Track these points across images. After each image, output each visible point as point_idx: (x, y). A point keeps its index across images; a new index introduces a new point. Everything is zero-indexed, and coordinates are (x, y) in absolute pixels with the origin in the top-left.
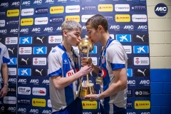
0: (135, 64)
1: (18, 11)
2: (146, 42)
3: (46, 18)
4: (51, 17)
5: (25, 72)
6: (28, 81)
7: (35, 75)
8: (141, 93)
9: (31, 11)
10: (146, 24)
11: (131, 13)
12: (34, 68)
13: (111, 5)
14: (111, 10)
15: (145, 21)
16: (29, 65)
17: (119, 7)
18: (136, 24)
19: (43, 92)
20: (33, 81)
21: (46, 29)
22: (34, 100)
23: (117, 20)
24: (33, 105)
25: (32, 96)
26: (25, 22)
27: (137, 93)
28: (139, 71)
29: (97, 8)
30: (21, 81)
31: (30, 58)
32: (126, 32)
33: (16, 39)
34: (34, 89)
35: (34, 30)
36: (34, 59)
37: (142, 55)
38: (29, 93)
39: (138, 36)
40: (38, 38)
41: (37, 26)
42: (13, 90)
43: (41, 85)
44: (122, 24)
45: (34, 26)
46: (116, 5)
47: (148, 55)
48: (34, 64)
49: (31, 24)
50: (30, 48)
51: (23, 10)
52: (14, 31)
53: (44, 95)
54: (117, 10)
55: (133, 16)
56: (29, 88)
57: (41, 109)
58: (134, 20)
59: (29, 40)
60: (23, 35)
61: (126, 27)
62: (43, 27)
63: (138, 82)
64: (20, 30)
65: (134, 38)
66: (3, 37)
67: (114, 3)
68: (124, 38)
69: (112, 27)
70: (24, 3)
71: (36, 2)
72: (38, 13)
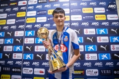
0: (112, 50)
1: (25, 13)
3: (45, 18)
6: (31, 63)
9: (34, 13)
10: (118, 21)
13: (92, 9)
14: (92, 12)
15: (117, 19)
17: (97, 10)
18: (111, 22)
21: (45, 25)
22: (35, 78)
25: (33, 75)
28: (115, 55)
29: (82, 10)
30: (26, 63)
31: (33, 46)
32: (104, 27)
35: (36, 26)
36: (36, 47)
38: (32, 73)
39: (112, 30)
41: (39, 23)
42: (19, 70)
43: (41, 66)
44: (101, 22)
45: (36, 23)
46: (95, 9)
48: (36, 51)
49: (34, 21)
53: (44, 74)
54: (96, 12)
55: (108, 16)
56: (32, 69)
59: (32, 33)
60: (27, 30)
61: (103, 24)
62: (42, 24)
64: (26, 26)
66: (13, 31)
67: (93, 7)
68: (102, 31)
69: (93, 24)
70: (29, 8)
71: (37, 7)
72: (39, 14)
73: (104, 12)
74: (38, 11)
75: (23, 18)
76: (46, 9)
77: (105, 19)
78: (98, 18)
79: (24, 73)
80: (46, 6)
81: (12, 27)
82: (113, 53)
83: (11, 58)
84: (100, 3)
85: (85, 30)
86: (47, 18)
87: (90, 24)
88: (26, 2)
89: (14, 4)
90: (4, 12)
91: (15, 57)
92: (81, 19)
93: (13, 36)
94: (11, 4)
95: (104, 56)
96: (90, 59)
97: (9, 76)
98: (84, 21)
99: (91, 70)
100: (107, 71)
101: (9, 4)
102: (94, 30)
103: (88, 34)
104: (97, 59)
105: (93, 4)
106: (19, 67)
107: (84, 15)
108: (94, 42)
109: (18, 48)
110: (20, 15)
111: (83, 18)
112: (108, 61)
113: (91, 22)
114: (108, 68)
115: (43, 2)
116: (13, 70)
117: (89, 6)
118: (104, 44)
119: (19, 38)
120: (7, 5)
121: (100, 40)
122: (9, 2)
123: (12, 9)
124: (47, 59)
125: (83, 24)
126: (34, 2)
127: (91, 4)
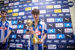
0: (66, 32)
2: (70, 21)
5: (13, 36)
6: (15, 41)
7: (18, 38)
8: (70, 47)
9: (17, 10)
10: (69, 13)
12: (17, 34)
13: (52, 6)
14: (52, 8)
15: (69, 12)
18: (65, 13)
19: (21, 46)
21: (23, 17)
23: (55, 12)
25: (16, 48)
26: (15, 15)
27: (68, 47)
29: (46, 7)
32: (60, 17)
36: (18, 30)
37: (69, 27)
38: (15, 47)
39: (66, 19)
40: (20, 21)
41: (20, 16)
43: (20, 43)
44: (58, 14)
45: (18, 16)
47: (71, 28)
48: (18, 33)
49: (17, 15)
50: (16, 26)
51: (14, 10)
52: (10, 18)
54: (55, 8)
58: (63, 12)
59: (16, 22)
60: (13, 20)
61: (60, 15)
62: (22, 16)
63: (68, 41)
67: (53, 5)
69: (53, 15)
70: (15, 7)
71: (19, 6)
72: (20, 11)
73: (60, 7)
74: (20, 9)
75: (11, 13)
76: (24, 8)
77: (61, 12)
79: (10, 46)
80: (24, 6)
82: (66, 34)
84: (58, 2)
85: (48, 19)
86: (25, 13)
87: (51, 15)
88: (13, 4)
89: (6, 5)
92: (45, 13)
94: (5, 5)
95: (60, 36)
96: (51, 38)
98: (47, 13)
99: (52, 45)
100: (62, 46)
101: (3, 5)
103: (50, 22)
104: (55, 38)
105: (53, 3)
107: (47, 10)
108: (54, 27)
110: (9, 11)
112: (63, 39)
113: (52, 14)
114: (63, 44)
115: (23, 3)
117: (50, 4)
118: (60, 28)
120: (2, 6)
121: (58, 26)
122: (3, 4)
123: (5, 8)
124: (24, 38)
125: (46, 15)
126: (18, 3)
127: (52, 3)
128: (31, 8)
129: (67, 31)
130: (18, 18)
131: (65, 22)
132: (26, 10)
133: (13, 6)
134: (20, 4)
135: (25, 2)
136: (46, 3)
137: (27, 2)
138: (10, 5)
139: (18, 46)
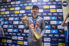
0: (58, 28)
3: (24, 11)
4: (26, 10)
5: (15, 30)
6: (16, 34)
8: (61, 40)
11: (56, 9)
12: (19, 29)
14: (49, 8)
15: (62, 11)
16: (17, 28)
17: (51, 7)
18: (58, 13)
19: (22, 39)
20: (18, 34)
22: (18, 41)
23: (51, 11)
24: (18, 43)
25: (17, 40)
27: (59, 40)
28: (60, 31)
29: (43, 7)
31: (18, 25)
32: (54, 16)
33: (13, 18)
34: (19, 37)
38: (17, 39)
39: (59, 17)
40: (21, 18)
41: (21, 14)
43: (21, 36)
44: (53, 13)
46: (50, 6)
50: (18, 22)
54: (51, 8)
55: (57, 10)
56: (17, 37)
57: (21, 45)
58: (57, 11)
59: (18, 19)
60: (15, 17)
62: (23, 14)
63: (59, 35)
65: (57, 18)
66: (8, 17)
67: (49, 5)
68: (53, 18)
71: (20, 5)
72: (21, 9)
73: (55, 8)
74: (21, 8)
75: (13, 11)
78: (52, 11)
79: (13, 39)
80: (25, 5)
81: (8, 15)
82: (58, 30)
83: (7, 31)
84: (53, 3)
85: (44, 17)
87: (47, 14)
90: (4, 8)
91: (9, 31)
92: (42, 12)
93: (8, 20)
94: (7, 4)
95: (54, 31)
97: (6, 40)
98: (44, 12)
99: (47, 38)
100: (55, 39)
101: (6, 4)
102: (49, 17)
106: (11, 36)
107: (44, 9)
108: (49, 24)
109: (10, 26)
111: (43, 11)
112: (56, 34)
114: (56, 37)
116: (8, 37)
117: (47, 5)
118: (54, 25)
119: (11, 21)
120: (5, 4)
121: (52, 23)
122: (6, 2)
123: (8, 6)
124: (24, 32)
125: (43, 14)
126: (19, 2)
127: (48, 3)
128: (30, 7)
129: (60, 27)
130: (19, 15)
131: (58, 20)
132: (26, 9)
133: (15, 4)
134: (21, 3)
135: (25, 1)
136: (43, 3)
137: (27, 2)
138: (12, 3)
139: (19, 38)
